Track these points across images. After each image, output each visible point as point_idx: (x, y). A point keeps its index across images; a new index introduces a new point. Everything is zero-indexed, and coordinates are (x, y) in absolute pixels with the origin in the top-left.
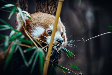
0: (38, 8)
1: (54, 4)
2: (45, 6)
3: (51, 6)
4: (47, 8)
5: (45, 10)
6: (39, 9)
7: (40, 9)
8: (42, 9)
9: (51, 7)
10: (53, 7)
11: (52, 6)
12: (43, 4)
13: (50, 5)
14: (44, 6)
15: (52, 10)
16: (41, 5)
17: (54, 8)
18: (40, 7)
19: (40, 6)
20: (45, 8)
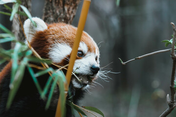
0: (48, 8)
1: (74, 3)
2: (60, 6)
3: (69, 6)
4: (62, 9)
5: (60, 12)
6: (49, 10)
7: (51, 11)
8: (54, 11)
9: (69, 8)
10: (71, 8)
11: (71, 5)
12: (56, 3)
13: (68, 4)
14: (58, 5)
15: (70, 12)
16: (54, 3)
17: (73, 9)
18: (52, 7)
19: (52, 5)
20: (59, 8)
